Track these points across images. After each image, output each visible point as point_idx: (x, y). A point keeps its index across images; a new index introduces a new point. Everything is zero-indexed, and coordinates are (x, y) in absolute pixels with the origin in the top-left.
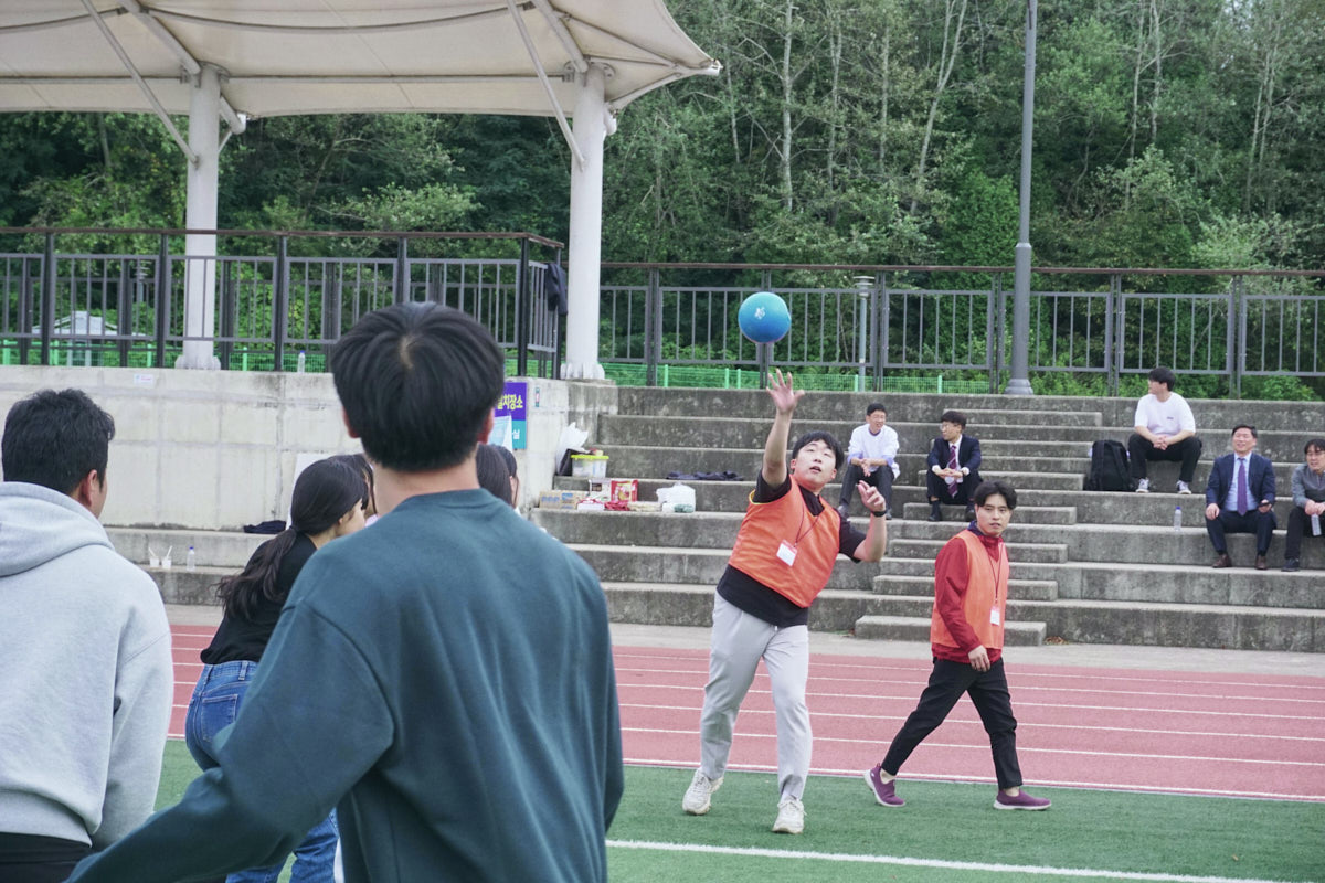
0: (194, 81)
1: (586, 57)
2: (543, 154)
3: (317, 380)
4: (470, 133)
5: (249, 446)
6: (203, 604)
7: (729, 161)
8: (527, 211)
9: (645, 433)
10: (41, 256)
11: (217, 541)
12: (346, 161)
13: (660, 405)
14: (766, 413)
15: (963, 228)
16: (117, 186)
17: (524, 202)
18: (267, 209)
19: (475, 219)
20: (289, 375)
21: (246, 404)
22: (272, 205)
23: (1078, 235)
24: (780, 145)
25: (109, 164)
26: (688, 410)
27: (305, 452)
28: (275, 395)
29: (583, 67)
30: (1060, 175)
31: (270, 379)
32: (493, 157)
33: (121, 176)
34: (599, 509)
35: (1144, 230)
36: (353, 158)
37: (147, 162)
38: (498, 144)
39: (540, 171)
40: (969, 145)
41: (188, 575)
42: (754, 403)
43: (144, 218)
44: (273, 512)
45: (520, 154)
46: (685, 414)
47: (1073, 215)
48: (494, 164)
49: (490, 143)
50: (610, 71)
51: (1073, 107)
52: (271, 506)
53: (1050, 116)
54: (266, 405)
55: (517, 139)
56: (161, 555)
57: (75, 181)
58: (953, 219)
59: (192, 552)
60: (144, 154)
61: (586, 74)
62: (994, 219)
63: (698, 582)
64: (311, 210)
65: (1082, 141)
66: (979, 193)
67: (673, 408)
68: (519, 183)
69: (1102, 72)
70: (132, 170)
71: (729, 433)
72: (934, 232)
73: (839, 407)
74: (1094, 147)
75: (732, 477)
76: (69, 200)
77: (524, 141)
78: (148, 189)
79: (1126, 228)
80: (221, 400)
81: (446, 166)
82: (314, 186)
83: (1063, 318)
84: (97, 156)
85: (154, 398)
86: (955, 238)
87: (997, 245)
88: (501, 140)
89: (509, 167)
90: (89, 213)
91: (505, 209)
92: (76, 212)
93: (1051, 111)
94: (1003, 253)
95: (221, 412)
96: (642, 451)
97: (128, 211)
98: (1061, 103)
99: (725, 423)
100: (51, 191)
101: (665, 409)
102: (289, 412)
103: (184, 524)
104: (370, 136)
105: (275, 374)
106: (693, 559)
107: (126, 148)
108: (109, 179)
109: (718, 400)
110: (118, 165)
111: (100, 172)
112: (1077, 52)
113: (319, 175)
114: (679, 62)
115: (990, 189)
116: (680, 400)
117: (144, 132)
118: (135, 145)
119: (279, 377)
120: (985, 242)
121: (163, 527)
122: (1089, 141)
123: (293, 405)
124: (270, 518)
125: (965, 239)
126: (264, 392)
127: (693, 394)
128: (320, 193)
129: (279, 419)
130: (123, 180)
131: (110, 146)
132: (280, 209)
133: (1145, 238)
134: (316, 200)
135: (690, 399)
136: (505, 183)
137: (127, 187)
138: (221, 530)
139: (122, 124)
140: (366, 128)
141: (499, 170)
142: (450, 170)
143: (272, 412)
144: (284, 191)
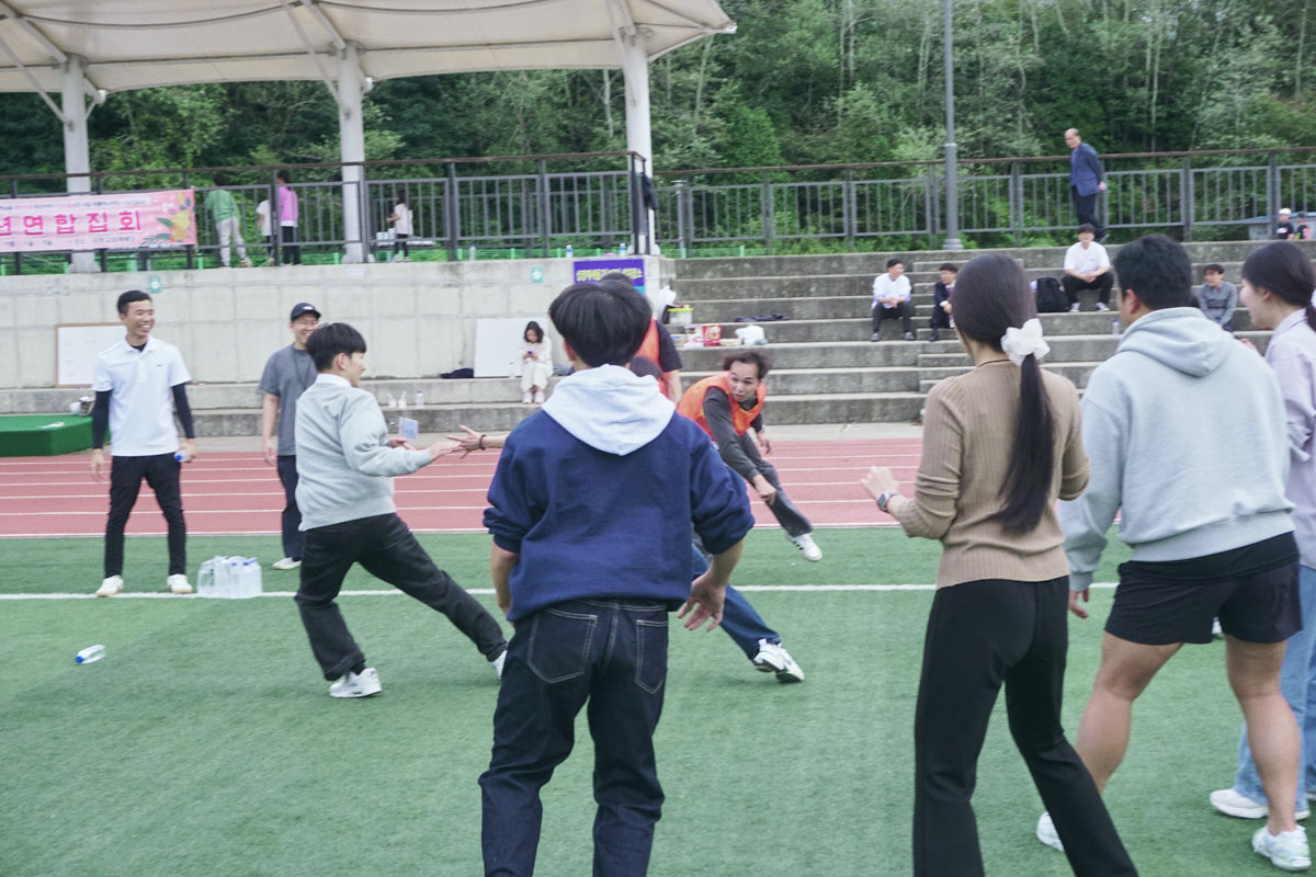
0: (340, 54)
1: (636, 24)
2: (440, 106)
3: (486, 265)
4: (385, 94)
5: (438, 316)
6: (432, 432)
7: (565, 105)
8: (432, 147)
9: (705, 291)
10: (267, 186)
11: (430, 386)
12: (299, 118)
13: (706, 271)
14: (782, 272)
15: (736, 144)
16: (144, 143)
17: (428, 140)
18: (253, 154)
19: (398, 153)
20: (465, 263)
21: (434, 285)
22: (256, 151)
23: (812, 145)
24: (603, 94)
25: (133, 128)
26: (726, 273)
27: (481, 318)
28: (454, 277)
29: (633, 31)
30: (792, 105)
31: (451, 268)
32: (403, 110)
33: (145, 136)
34: (699, 346)
35: (858, 140)
36: (305, 115)
37: (164, 125)
38: (405, 101)
39: (437, 118)
40: (736, 87)
41: (420, 412)
42: (773, 266)
43: (167, 165)
44: (461, 363)
45: (423, 107)
46: (724, 276)
47: (806, 132)
48: (407, 115)
49: (398, 100)
50: (649, 34)
51: (801, 58)
52: (458, 358)
53: (787, 65)
54: (450, 286)
55: (419, 96)
56: (397, 398)
57: (113, 141)
58: (729, 138)
59: (420, 395)
60: (163, 119)
61: (633, 37)
62: (756, 137)
63: (788, 393)
64: (282, 154)
65: (806, 81)
66: (745, 119)
67: (715, 272)
68: (423, 128)
69: (819, 33)
70: (153, 131)
71: (765, 287)
72: (717, 148)
73: (835, 265)
74: (814, 85)
75: (780, 318)
76: (110, 154)
77: (424, 99)
78: (166, 144)
79: (846, 139)
80: (415, 284)
81: (378, 117)
82: (281, 136)
83: (802, 203)
84: (125, 123)
85: (364, 286)
86: (731, 152)
87: (760, 155)
88: (406, 97)
89: (416, 117)
90: (127, 163)
91: (416, 146)
92: (117, 163)
93: (787, 61)
94: (764, 161)
95: (416, 293)
96: (711, 304)
97: (154, 160)
98: (795, 55)
99: (762, 281)
100: (97, 149)
101: (709, 274)
102: (467, 290)
103: (393, 375)
104: (319, 99)
105: (454, 263)
106: (784, 377)
107: (147, 116)
108: (136, 138)
109: (747, 266)
110: (143, 128)
111: (129, 133)
112: (803, 19)
113: (285, 128)
114: (705, 24)
115: (751, 116)
116: (720, 267)
117: (163, 104)
118: (152, 112)
119: (458, 265)
120: (751, 153)
121: (378, 378)
122: (811, 81)
123: (469, 285)
124: (459, 367)
125: (737, 152)
126: (447, 277)
127: (729, 261)
128: (285, 142)
129: (460, 296)
130: (147, 138)
131: (134, 115)
132: (263, 154)
133: (859, 146)
134: (283, 145)
135: (726, 266)
136: (415, 128)
137: (152, 143)
138: (422, 378)
139: (146, 98)
140: (318, 93)
141: (410, 119)
142: (380, 120)
143: (455, 291)
144: (260, 142)
